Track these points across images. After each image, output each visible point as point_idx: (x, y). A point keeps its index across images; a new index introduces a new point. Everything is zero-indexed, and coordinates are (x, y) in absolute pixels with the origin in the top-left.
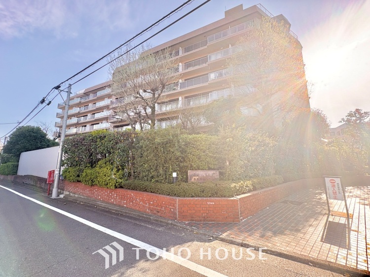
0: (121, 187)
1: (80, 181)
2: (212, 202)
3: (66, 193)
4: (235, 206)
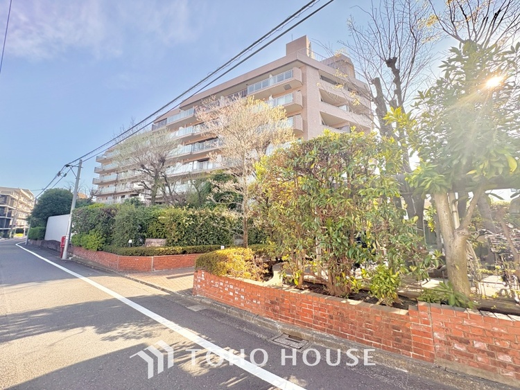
0: (102, 250)
2: (137, 259)
3: (74, 256)
4: (150, 261)
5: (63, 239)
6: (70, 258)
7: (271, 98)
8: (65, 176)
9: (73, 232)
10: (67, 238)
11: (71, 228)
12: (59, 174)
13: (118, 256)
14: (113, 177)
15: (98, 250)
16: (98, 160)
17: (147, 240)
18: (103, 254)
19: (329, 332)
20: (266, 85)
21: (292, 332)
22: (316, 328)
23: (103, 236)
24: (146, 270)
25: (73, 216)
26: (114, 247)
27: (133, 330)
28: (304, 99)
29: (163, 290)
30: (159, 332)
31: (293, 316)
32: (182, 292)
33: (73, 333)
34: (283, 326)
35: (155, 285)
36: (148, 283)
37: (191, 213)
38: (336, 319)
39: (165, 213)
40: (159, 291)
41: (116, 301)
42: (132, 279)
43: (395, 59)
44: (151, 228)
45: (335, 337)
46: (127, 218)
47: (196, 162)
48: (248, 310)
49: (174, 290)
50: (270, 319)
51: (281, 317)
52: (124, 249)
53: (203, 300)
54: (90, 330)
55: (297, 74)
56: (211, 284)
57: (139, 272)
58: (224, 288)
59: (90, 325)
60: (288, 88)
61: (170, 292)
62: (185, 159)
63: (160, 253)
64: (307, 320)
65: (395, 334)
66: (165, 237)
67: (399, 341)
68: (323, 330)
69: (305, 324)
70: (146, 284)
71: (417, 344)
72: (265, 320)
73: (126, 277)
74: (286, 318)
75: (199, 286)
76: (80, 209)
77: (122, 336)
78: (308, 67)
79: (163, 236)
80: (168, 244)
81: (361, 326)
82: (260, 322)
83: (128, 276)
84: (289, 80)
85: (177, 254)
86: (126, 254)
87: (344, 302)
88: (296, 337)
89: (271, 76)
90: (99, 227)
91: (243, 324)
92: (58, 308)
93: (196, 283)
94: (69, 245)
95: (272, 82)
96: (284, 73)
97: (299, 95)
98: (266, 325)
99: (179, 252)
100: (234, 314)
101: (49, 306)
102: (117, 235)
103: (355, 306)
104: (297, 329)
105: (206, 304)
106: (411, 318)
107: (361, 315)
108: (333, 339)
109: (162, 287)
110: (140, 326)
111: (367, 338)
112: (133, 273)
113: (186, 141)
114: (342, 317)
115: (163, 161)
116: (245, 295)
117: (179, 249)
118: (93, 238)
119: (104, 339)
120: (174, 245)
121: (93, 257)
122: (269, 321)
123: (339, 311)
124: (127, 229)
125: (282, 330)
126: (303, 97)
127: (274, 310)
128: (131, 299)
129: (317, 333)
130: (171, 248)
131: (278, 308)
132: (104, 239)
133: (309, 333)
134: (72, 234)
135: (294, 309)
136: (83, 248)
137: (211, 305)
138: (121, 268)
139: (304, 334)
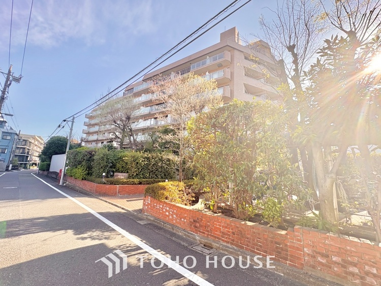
0: (85, 180)
1: (72, 176)
2: (108, 186)
3: (67, 183)
4: (116, 189)
5: (61, 171)
6: (65, 184)
7: (207, 73)
8: (63, 128)
9: (67, 166)
10: (63, 170)
11: (66, 163)
12: (59, 126)
13: (96, 184)
14: (96, 128)
15: (83, 179)
16: (87, 116)
17: (115, 174)
18: (86, 182)
19: (232, 244)
20: (204, 63)
21: (206, 243)
22: (223, 241)
23: (86, 170)
24: (113, 195)
25: (67, 155)
26: (93, 177)
27: (98, 234)
28: (232, 74)
29: (123, 209)
30: (115, 236)
31: (208, 231)
32: (135, 211)
33: (59, 233)
34: (201, 238)
35: (118, 205)
36: (114, 203)
37: (146, 156)
38: (237, 235)
39: (128, 155)
40: (120, 209)
41: (90, 215)
42: (103, 200)
43: (294, 46)
44: (118, 165)
45: (235, 248)
46: (102, 157)
47: (153, 119)
48: (178, 225)
49: (130, 210)
50: (192, 233)
51: (200, 231)
52: (99, 180)
53: (148, 217)
54: (70, 232)
55: (227, 56)
56: (154, 206)
57: (109, 196)
58: (163, 209)
59: (71, 229)
60: (220, 66)
61: (127, 210)
62: (145, 117)
63: (123, 183)
64: (217, 234)
65: (277, 248)
66: (127, 172)
67: (280, 253)
68: (228, 242)
69: (216, 237)
70: (112, 204)
71: (291, 256)
72: (189, 233)
73: (100, 199)
74: (203, 233)
75: (146, 207)
76: (72, 151)
77: (90, 237)
78: (235, 50)
79: (126, 171)
80: (129, 177)
81: (254, 240)
82: (185, 234)
83: (101, 198)
84: (221, 60)
85: (135, 184)
86: (101, 183)
87: (243, 223)
88: (208, 247)
89: (208, 57)
90: (84, 163)
91: (173, 235)
92: (52, 217)
93: (144, 204)
94: (65, 175)
95: (209, 61)
96: (218, 55)
97: (228, 71)
98: (189, 237)
99: (137, 183)
100: (168, 227)
101: (46, 216)
102: (95, 170)
103: (250, 226)
104: (210, 241)
105: (150, 220)
106: (288, 237)
107: (254, 233)
108: (234, 249)
109: (122, 207)
110: (103, 232)
111: (257, 249)
112: (105, 196)
113: (146, 104)
114: (241, 233)
115: (128, 118)
116: (177, 215)
117: (136, 180)
118: (80, 171)
119: (78, 239)
120: (133, 178)
121: (80, 184)
122: (191, 234)
123: (239, 229)
124: (102, 165)
125: (200, 241)
126: (231, 72)
127: (195, 227)
128: (101, 214)
129: (224, 244)
130: (132, 180)
131: (198, 225)
132: (87, 172)
133: (218, 244)
134: (66, 168)
135: (209, 226)
136: (73, 177)
137: (153, 221)
138: (97, 192)
139: (215, 245)
